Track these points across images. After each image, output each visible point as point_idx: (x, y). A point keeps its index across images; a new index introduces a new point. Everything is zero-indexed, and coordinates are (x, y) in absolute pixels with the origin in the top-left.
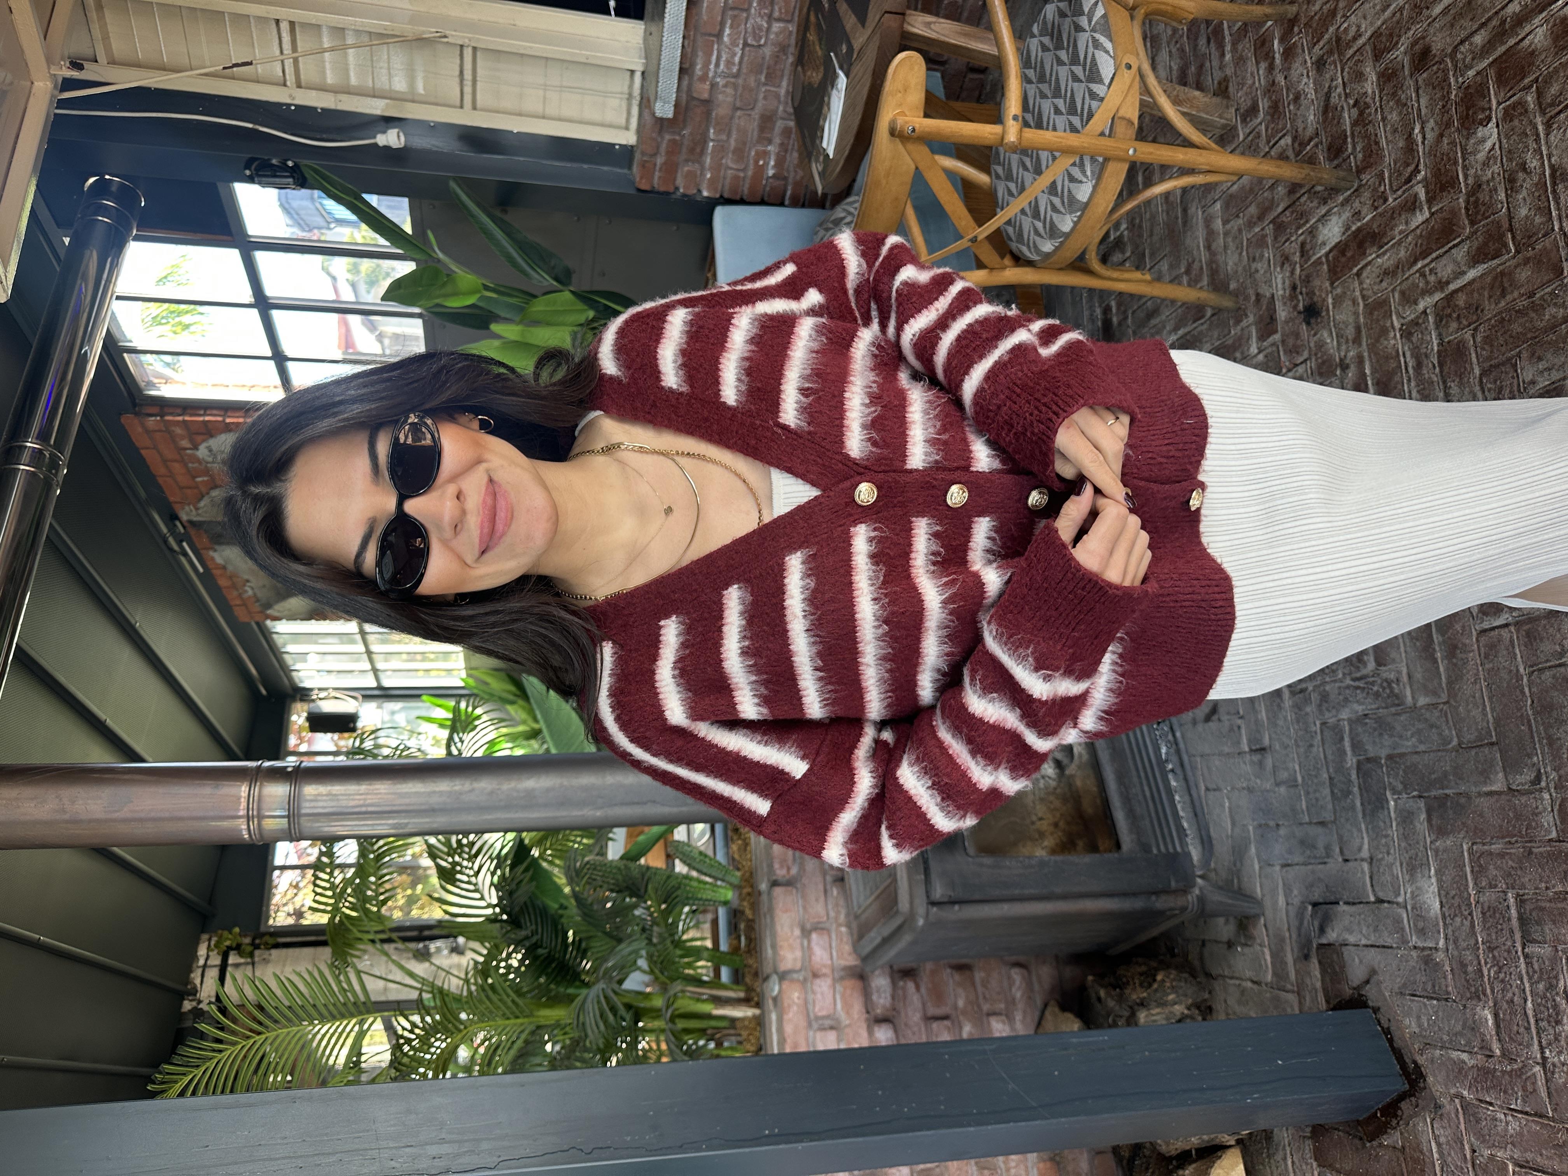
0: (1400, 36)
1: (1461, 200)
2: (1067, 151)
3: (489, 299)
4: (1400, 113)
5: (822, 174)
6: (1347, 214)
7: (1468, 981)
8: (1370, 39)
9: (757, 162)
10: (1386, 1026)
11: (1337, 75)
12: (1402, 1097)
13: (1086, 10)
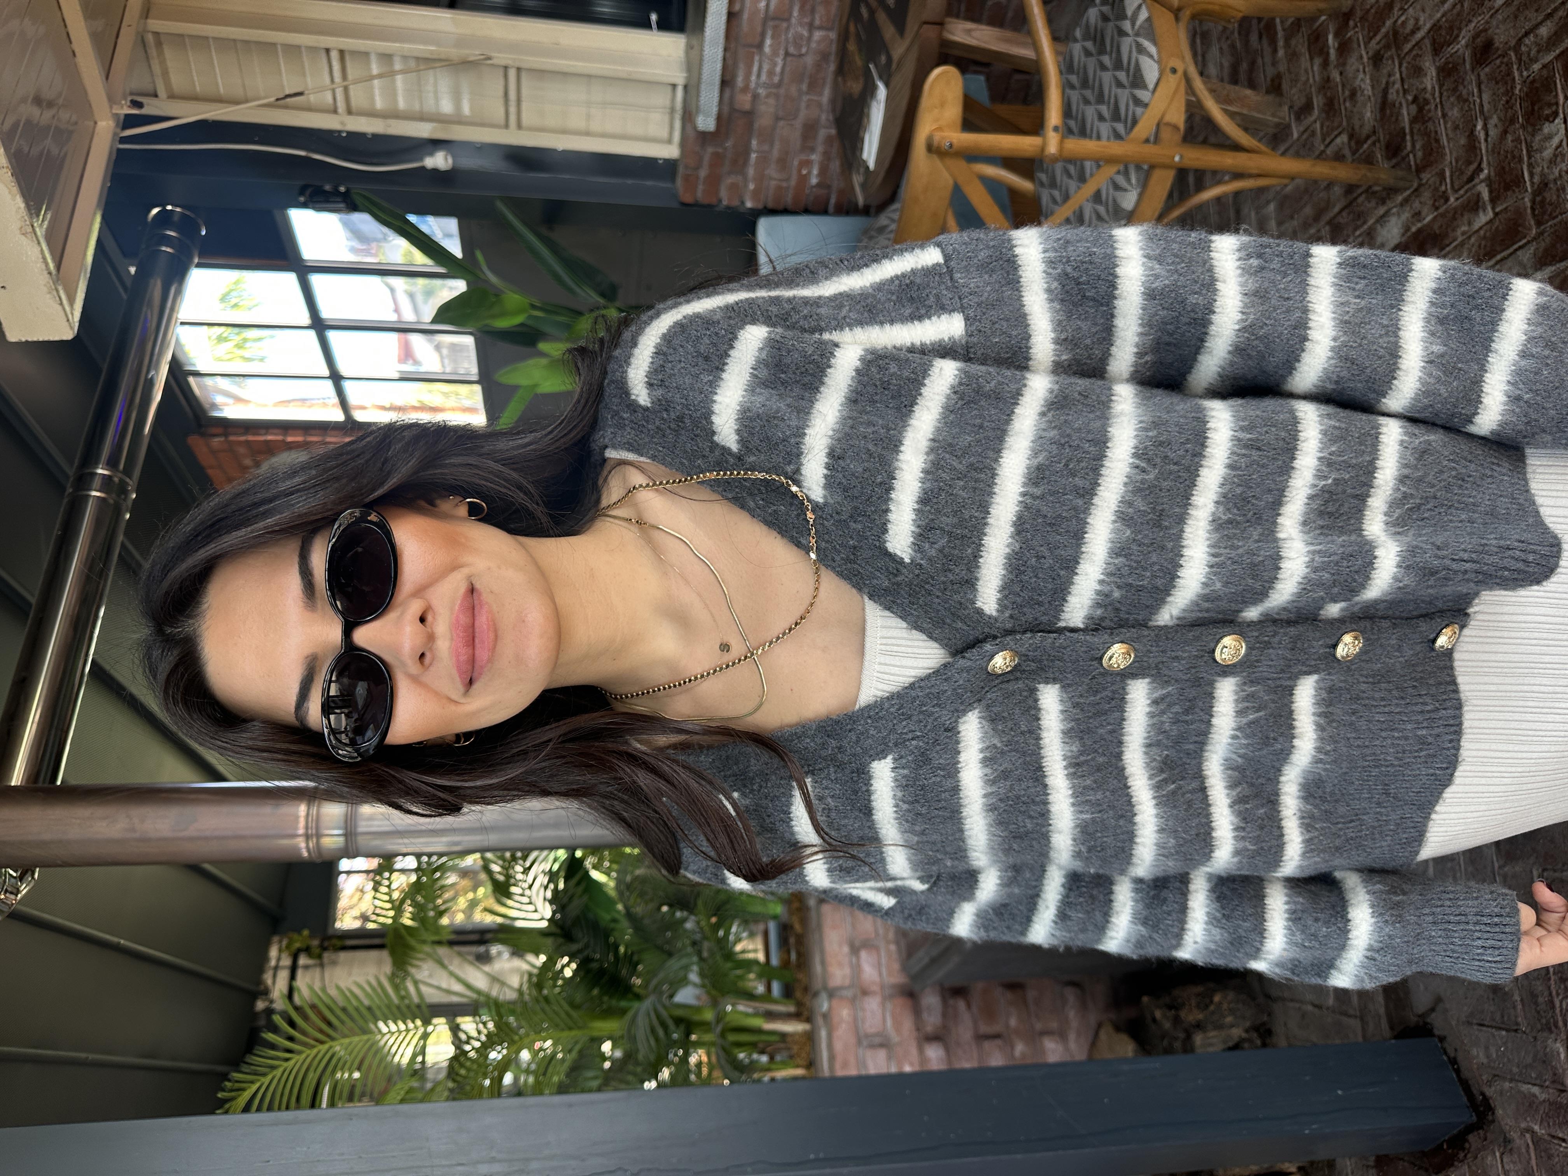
0: (1460, 29)
1: (1526, 200)
2: (1111, 160)
3: (536, 317)
4: (1462, 109)
5: (864, 186)
6: (1406, 215)
7: (1538, 1012)
8: (1429, 32)
9: (799, 171)
10: (1452, 1055)
11: (1394, 70)
12: (1471, 1128)
13: (1129, 13)
